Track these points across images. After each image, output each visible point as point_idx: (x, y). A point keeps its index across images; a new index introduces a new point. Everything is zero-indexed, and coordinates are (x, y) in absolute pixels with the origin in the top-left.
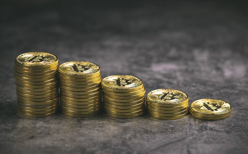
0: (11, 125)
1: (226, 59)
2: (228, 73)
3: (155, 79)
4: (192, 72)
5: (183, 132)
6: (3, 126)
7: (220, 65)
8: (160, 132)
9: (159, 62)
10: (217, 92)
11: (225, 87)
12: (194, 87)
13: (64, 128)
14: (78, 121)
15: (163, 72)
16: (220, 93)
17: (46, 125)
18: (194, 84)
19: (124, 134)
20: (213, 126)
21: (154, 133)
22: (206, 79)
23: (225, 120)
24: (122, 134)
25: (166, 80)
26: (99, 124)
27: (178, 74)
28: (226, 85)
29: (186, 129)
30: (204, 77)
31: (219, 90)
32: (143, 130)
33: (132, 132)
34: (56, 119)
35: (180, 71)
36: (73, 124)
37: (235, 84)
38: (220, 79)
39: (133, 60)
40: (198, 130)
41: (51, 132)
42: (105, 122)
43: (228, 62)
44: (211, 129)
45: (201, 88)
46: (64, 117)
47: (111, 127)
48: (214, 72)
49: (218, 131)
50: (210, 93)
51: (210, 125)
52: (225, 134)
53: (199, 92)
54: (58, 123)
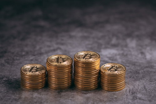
0: (18, 96)
1: (147, 45)
2: (148, 56)
4: (127, 55)
5: (123, 101)
6: (13, 97)
7: (143, 50)
8: (109, 101)
9: (106, 48)
10: (142, 71)
11: (147, 67)
13: (50, 98)
14: (59, 92)
15: (109, 56)
16: (144, 71)
17: (39, 96)
18: (128, 65)
19: (87, 102)
20: (140, 96)
21: (105, 102)
22: (136, 60)
24: (86, 103)
26: (71, 95)
27: (118, 57)
28: (147, 65)
30: (134, 59)
31: (143, 69)
32: (98, 99)
33: (92, 101)
34: (45, 91)
35: (119, 54)
36: (55, 95)
37: (153, 64)
38: (144, 61)
39: (90, 46)
40: (132, 99)
41: (43, 101)
42: (75, 93)
43: (148, 48)
44: (140, 99)
45: (132, 67)
46: (50, 89)
48: (140, 56)
50: (138, 71)
52: (148, 103)
53: (131, 70)
54: (46, 94)
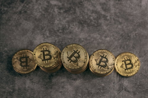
12: (121, 23)
29: (111, 89)
47: (69, 86)
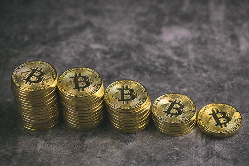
3: (164, 57)
23: (233, 138)
25: (176, 58)
49: (224, 159)
51: (218, 146)
